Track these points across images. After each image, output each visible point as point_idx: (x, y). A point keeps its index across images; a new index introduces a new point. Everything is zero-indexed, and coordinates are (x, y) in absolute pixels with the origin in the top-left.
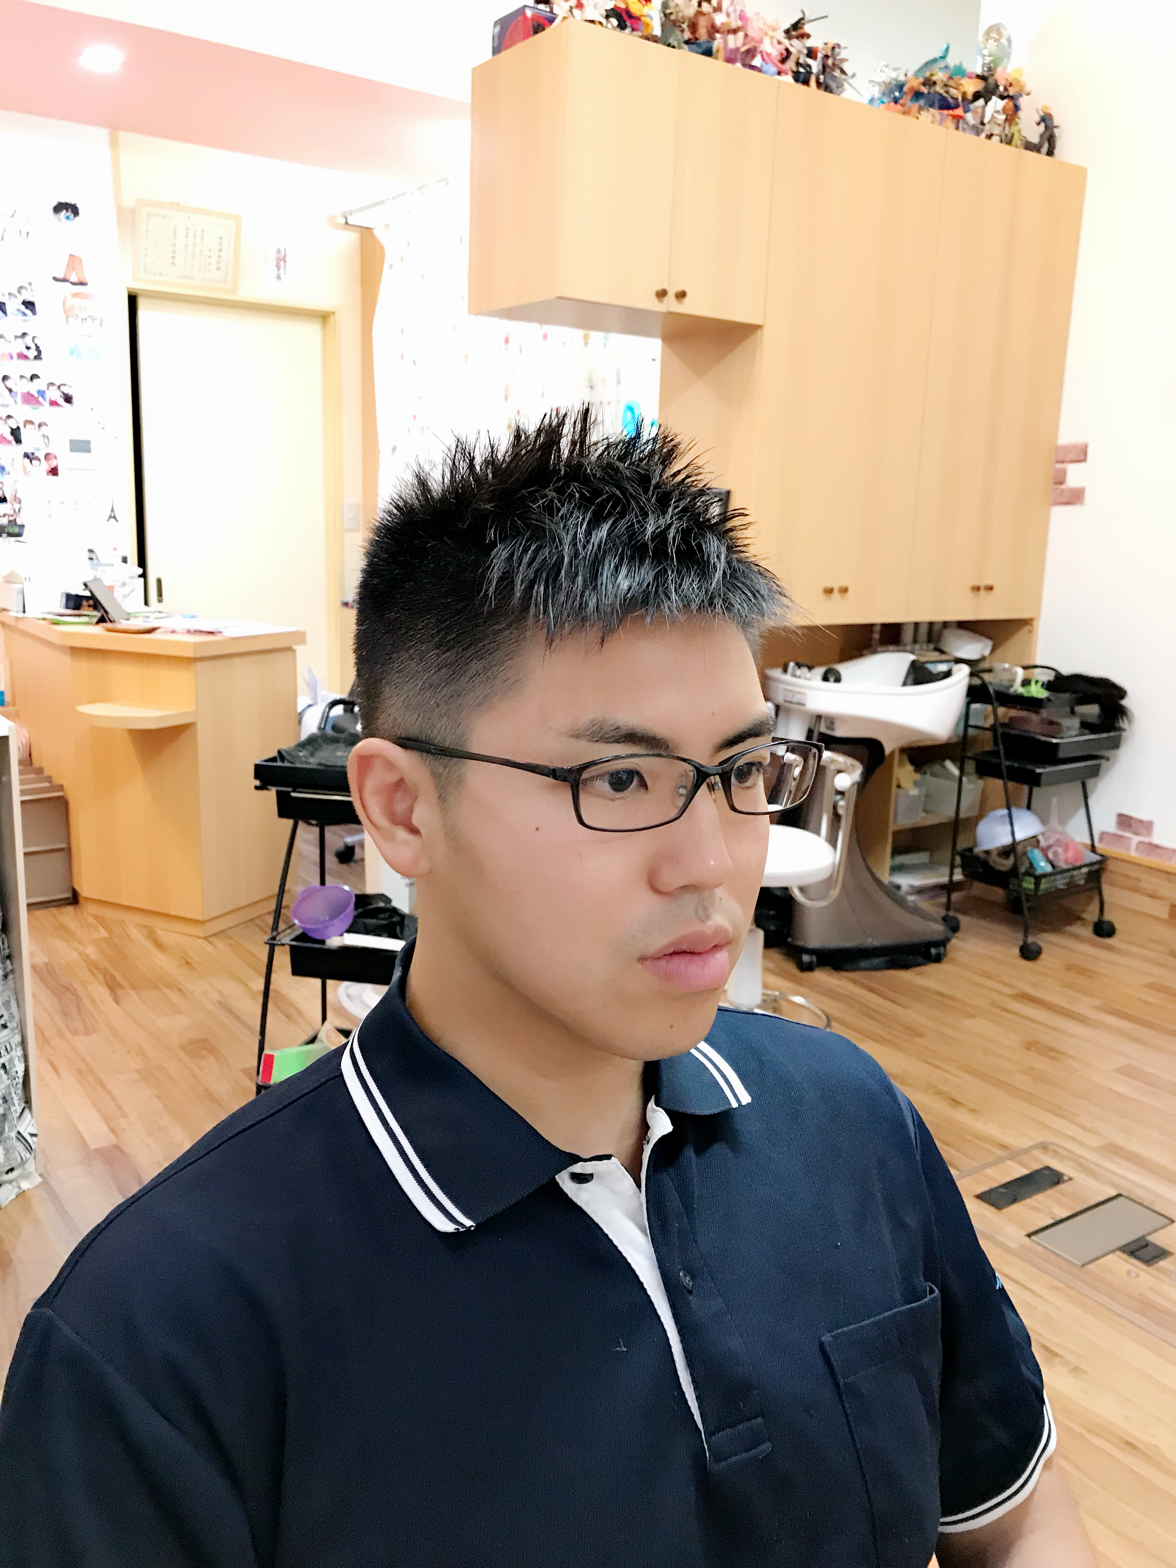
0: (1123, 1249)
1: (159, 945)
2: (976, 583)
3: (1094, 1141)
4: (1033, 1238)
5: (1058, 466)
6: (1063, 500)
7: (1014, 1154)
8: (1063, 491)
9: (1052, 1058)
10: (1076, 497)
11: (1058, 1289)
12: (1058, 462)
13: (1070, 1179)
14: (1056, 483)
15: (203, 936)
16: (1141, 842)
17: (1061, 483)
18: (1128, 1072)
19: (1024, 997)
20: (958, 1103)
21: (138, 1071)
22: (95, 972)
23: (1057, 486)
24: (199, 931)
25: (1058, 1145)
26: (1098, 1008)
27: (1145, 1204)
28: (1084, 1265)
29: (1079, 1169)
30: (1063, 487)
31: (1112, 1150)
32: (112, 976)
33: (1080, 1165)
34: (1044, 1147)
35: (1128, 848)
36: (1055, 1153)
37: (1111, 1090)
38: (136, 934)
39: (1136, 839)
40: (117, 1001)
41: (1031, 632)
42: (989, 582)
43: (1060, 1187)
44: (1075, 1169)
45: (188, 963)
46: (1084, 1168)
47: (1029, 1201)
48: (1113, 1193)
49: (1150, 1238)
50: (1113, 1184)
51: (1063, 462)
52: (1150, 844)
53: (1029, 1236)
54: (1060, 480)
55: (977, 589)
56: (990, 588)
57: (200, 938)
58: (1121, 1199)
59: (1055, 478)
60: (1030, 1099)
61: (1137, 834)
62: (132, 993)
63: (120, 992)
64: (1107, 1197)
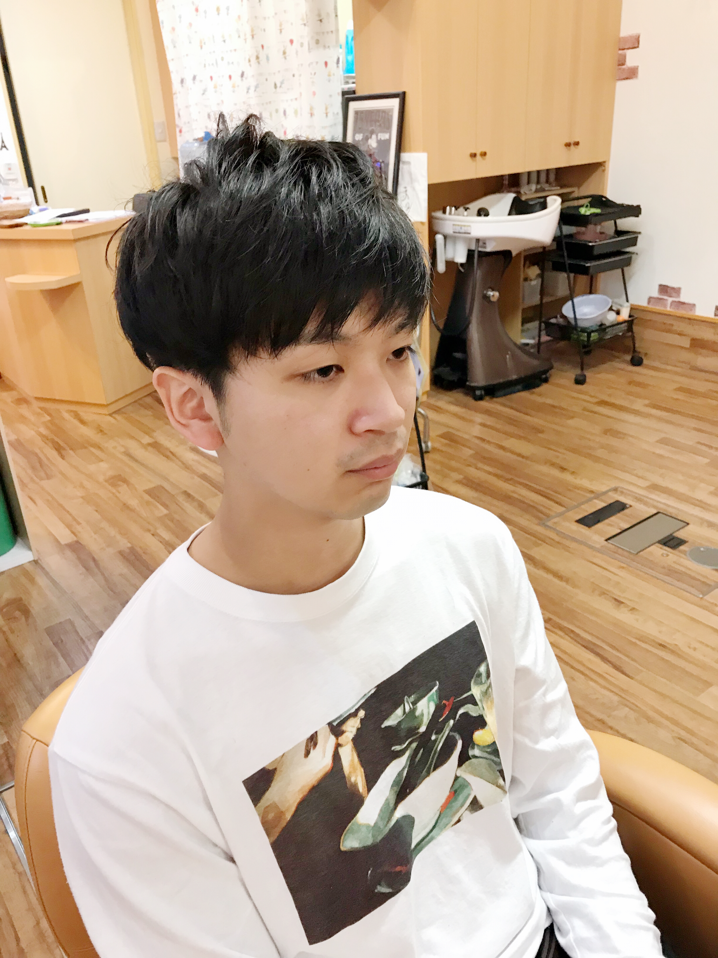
0: (659, 542)
1: (82, 422)
2: (568, 141)
3: (644, 484)
4: (609, 541)
5: (621, 52)
6: (624, 77)
7: (598, 496)
8: (624, 69)
9: (620, 438)
10: (632, 74)
11: (623, 568)
12: (620, 49)
13: (631, 506)
14: (619, 65)
15: (107, 413)
16: (673, 302)
17: (623, 64)
18: (664, 441)
19: (603, 403)
20: (565, 469)
21: (82, 497)
22: (47, 441)
23: (620, 67)
24: (105, 411)
25: (622, 488)
26: (646, 406)
27: (673, 515)
28: (637, 554)
29: (635, 500)
30: (623, 67)
31: (654, 487)
32: (57, 442)
33: (636, 498)
34: (615, 490)
35: (665, 306)
36: (622, 493)
37: (654, 453)
38: (66, 416)
39: (670, 300)
40: (63, 457)
41: (604, 171)
42: (577, 140)
43: (626, 511)
44: (633, 501)
45: (101, 431)
46: (639, 499)
47: (607, 521)
48: (655, 511)
49: (675, 535)
50: (655, 507)
51: (623, 49)
52: (679, 302)
53: (606, 540)
54: (622, 62)
55: (568, 145)
56: (577, 144)
57: (105, 415)
58: (660, 514)
59: (619, 61)
60: (607, 463)
61: (670, 296)
62: (71, 452)
63: (63, 452)
64: (651, 514)
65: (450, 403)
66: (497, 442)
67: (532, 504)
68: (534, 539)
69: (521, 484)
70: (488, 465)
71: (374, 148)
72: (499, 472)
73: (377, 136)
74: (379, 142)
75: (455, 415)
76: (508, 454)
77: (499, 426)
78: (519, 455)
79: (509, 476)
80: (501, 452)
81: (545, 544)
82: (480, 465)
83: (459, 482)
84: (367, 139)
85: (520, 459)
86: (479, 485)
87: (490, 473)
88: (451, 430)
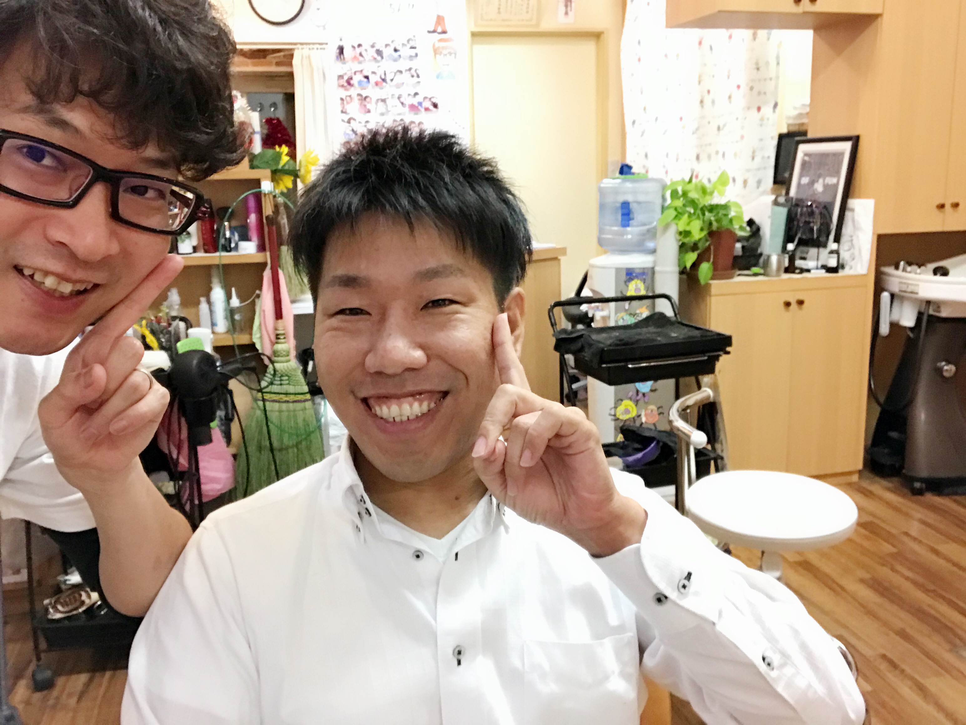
65: (889, 489)
66: (932, 545)
67: (949, 624)
68: (935, 666)
69: (944, 598)
70: (910, 569)
71: (819, 193)
72: (920, 580)
73: (824, 181)
74: (826, 187)
75: (888, 504)
76: (942, 562)
77: (942, 526)
78: (955, 564)
79: (931, 587)
80: (934, 557)
81: (947, 676)
82: (899, 568)
83: (862, 581)
84: (812, 183)
85: (955, 569)
86: (886, 589)
87: (907, 578)
88: (876, 521)
